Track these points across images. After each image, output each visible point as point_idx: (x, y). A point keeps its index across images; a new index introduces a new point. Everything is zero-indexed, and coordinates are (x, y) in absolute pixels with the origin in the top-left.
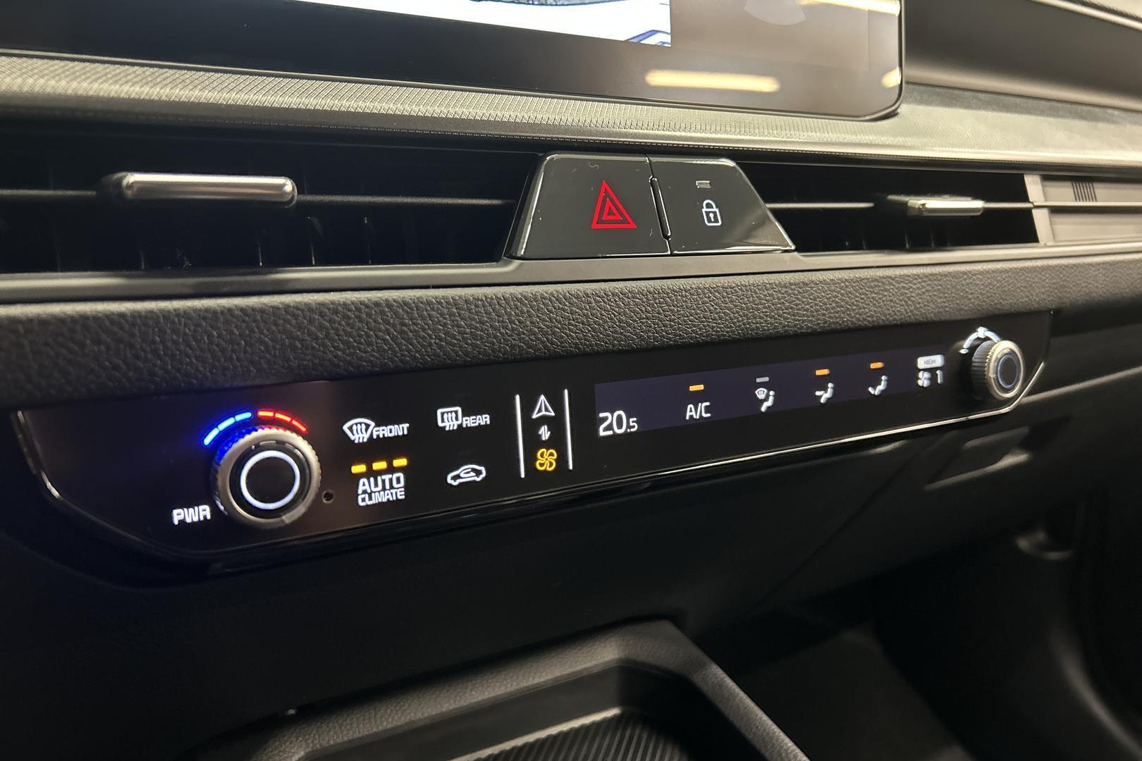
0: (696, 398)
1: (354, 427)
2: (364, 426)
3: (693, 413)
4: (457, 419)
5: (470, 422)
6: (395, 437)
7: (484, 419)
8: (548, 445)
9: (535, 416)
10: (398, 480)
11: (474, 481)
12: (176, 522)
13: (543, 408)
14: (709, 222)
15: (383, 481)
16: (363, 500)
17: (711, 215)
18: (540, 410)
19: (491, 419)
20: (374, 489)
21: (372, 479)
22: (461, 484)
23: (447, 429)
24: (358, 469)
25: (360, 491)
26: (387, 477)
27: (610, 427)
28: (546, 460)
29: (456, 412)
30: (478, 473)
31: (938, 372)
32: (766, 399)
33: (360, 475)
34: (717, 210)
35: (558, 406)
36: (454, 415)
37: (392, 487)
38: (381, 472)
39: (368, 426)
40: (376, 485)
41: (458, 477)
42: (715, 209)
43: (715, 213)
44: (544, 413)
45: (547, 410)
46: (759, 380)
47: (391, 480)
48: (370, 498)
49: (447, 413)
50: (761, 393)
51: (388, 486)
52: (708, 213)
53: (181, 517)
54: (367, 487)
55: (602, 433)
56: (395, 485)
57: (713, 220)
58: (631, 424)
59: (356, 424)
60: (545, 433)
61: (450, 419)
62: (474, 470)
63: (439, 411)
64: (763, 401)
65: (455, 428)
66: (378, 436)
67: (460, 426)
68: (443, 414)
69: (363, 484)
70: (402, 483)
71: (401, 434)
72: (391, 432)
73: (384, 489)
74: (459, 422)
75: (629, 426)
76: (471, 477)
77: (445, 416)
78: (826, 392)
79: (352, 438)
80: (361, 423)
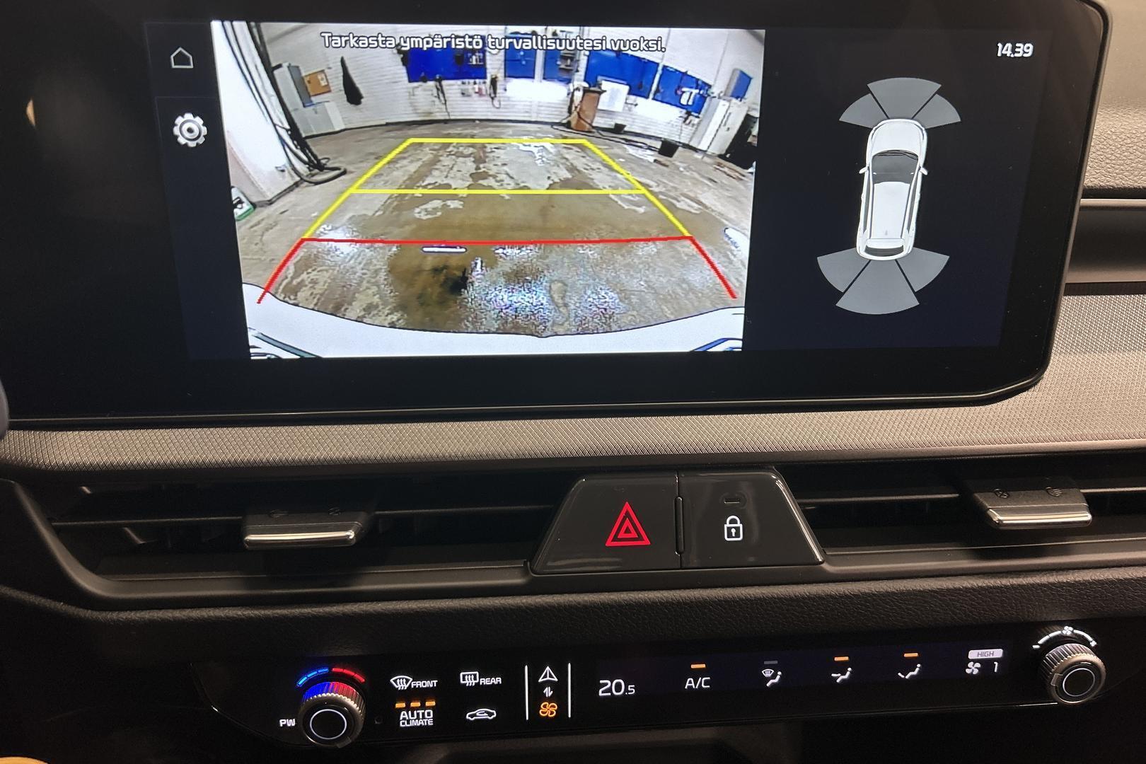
0: (697, 674)
1: (398, 681)
2: (404, 680)
3: (693, 684)
4: (475, 679)
5: (486, 681)
6: (427, 688)
7: (497, 680)
8: (550, 700)
9: (540, 680)
10: (429, 714)
11: (487, 719)
12: (281, 725)
13: (548, 674)
14: (728, 537)
15: (418, 714)
16: (403, 724)
17: (733, 531)
18: (545, 676)
19: (502, 681)
20: (411, 718)
21: (410, 712)
22: (476, 720)
23: (467, 685)
24: (399, 705)
25: (401, 719)
26: (421, 712)
27: (610, 690)
28: (548, 710)
29: (475, 675)
30: (490, 714)
31: (996, 663)
32: (774, 677)
33: (401, 710)
34: (741, 526)
35: (561, 674)
36: (473, 676)
37: (424, 717)
38: (417, 709)
39: (407, 681)
40: (413, 715)
41: (475, 715)
42: (739, 525)
43: (737, 529)
44: (548, 678)
45: (551, 676)
46: (766, 663)
47: (423, 714)
48: (408, 723)
49: (468, 675)
50: (767, 673)
51: (421, 717)
52: (729, 529)
53: (285, 723)
54: (406, 716)
55: (600, 694)
56: (426, 716)
57: (734, 535)
58: (629, 689)
59: (400, 679)
60: (548, 692)
61: (469, 679)
62: (486, 712)
63: (461, 674)
64: (768, 679)
65: (474, 684)
66: (415, 687)
67: (478, 684)
68: (464, 676)
69: (403, 715)
70: (432, 716)
71: (431, 686)
72: (424, 684)
73: (418, 718)
74: (477, 681)
75: (626, 690)
76: (485, 716)
77: (466, 677)
78: (844, 674)
79: (397, 687)
80: (403, 679)
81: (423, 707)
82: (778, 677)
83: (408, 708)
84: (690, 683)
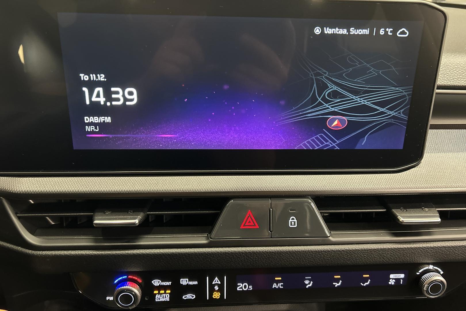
0: (278, 282)
1: (155, 282)
2: (158, 282)
3: (276, 286)
4: (187, 282)
5: (191, 283)
6: (167, 285)
7: (196, 283)
8: (217, 291)
9: (213, 283)
10: (168, 296)
11: (191, 299)
12: (107, 299)
13: (216, 281)
14: (291, 225)
15: (163, 296)
16: (157, 300)
17: (293, 223)
18: (215, 282)
19: (198, 283)
20: (160, 297)
21: (160, 295)
22: (187, 299)
23: (183, 284)
24: (156, 292)
25: (156, 298)
26: (164, 295)
27: (242, 288)
28: (216, 295)
29: (187, 280)
30: (193, 297)
31: (401, 280)
32: (309, 284)
33: (156, 294)
34: (296, 221)
35: (222, 281)
36: (186, 281)
37: (165, 297)
39: (159, 282)
40: (161, 296)
41: (186, 297)
42: (295, 220)
43: (295, 222)
44: (216, 282)
45: (218, 281)
46: (306, 278)
47: (165, 296)
48: (159, 300)
49: (184, 280)
50: (307, 282)
51: (164, 297)
52: (291, 222)
54: (158, 297)
55: (238, 289)
56: (166, 297)
57: (293, 225)
58: (250, 288)
59: (156, 281)
60: (216, 288)
61: (184, 282)
62: (191, 296)
63: (181, 280)
64: (307, 285)
65: (186, 284)
66: (162, 285)
67: (188, 284)
68: (182, 281)
69: (157, 296)
70: (169, 297)
71: (169, 284)
72: (166, 284)
73: (163, 298)
74: (187, 283)
75: (249, 288)
76: (191, 298)
77: (183, 281)
78: (338, 283)
79: (154, 284)
80: (157, 281)
81: (165, 293)
82: (311, 284)
83: (159, 293)
84: (275, 286)
